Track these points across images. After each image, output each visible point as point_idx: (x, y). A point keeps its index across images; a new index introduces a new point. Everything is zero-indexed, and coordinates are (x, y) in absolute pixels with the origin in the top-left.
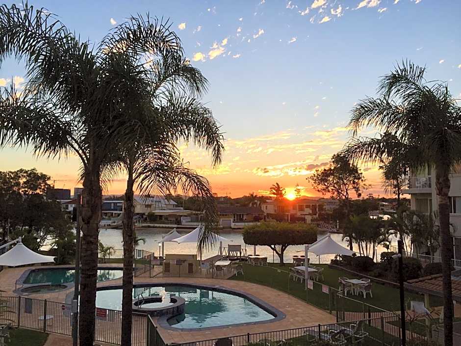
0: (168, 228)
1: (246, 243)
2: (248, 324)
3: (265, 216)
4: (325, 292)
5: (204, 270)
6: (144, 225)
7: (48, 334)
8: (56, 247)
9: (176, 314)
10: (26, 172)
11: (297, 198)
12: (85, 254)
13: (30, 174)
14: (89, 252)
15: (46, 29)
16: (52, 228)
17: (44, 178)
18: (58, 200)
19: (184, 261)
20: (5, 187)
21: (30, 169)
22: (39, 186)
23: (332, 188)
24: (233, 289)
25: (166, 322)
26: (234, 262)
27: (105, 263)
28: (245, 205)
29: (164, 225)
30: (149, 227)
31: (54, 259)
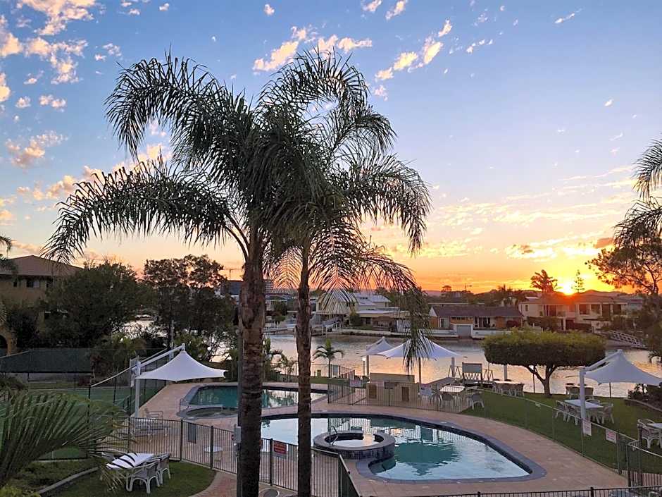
0: (375, 335)
1: (489, 361)
2: (485, 480)
3: (524, 321)
4: (611, 440)
5: (425, 398)
6: (344, 331)
7: (215, 472)
8: (230, 358)
9: (382, 457)
10: (195, 259)
11: (579, 293)
12: (246, 368)
13: (200, 261)
14: (252, 365)
15: (194, 84)
16: (225, 333)
17: (216, 267)
18: (233, 296)
19: (396, 384)
20: (170, 279)
21: (200, 256)
22: (210, 278)
23: (630, 278)
24: (467, 427)
25: (367, 468)
26: (469, 388)
27: (291, 381)
28: (492, 304)
29: (373, 332)
30: (352, 333)
31: (225, 373)
